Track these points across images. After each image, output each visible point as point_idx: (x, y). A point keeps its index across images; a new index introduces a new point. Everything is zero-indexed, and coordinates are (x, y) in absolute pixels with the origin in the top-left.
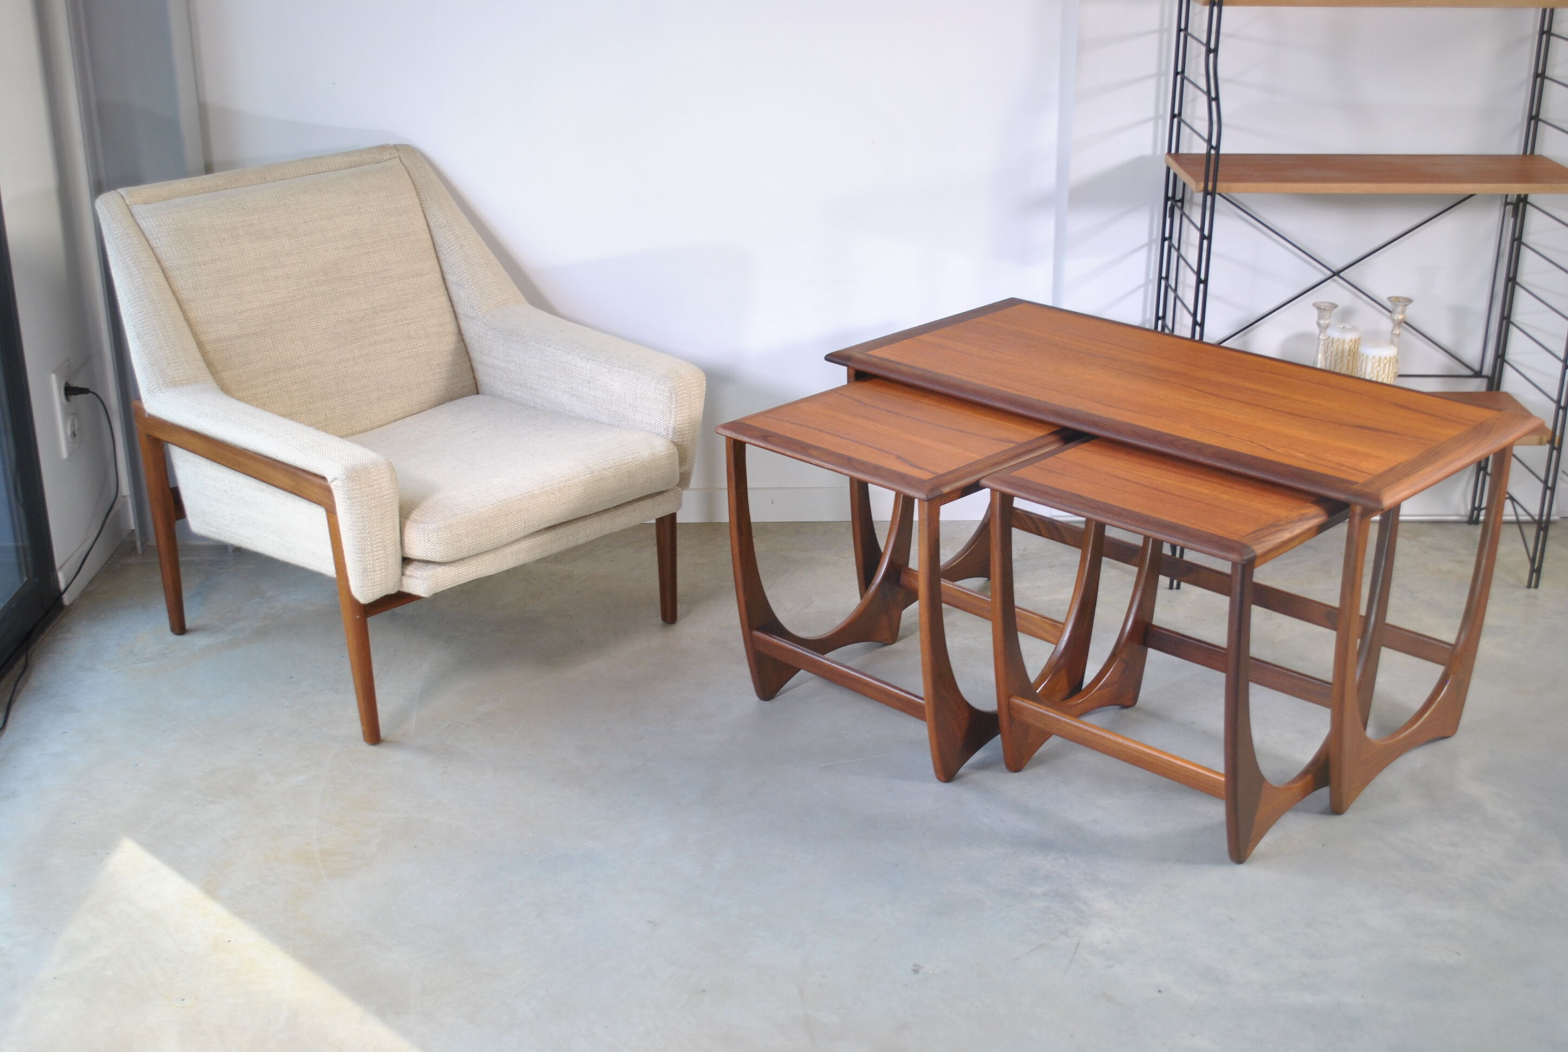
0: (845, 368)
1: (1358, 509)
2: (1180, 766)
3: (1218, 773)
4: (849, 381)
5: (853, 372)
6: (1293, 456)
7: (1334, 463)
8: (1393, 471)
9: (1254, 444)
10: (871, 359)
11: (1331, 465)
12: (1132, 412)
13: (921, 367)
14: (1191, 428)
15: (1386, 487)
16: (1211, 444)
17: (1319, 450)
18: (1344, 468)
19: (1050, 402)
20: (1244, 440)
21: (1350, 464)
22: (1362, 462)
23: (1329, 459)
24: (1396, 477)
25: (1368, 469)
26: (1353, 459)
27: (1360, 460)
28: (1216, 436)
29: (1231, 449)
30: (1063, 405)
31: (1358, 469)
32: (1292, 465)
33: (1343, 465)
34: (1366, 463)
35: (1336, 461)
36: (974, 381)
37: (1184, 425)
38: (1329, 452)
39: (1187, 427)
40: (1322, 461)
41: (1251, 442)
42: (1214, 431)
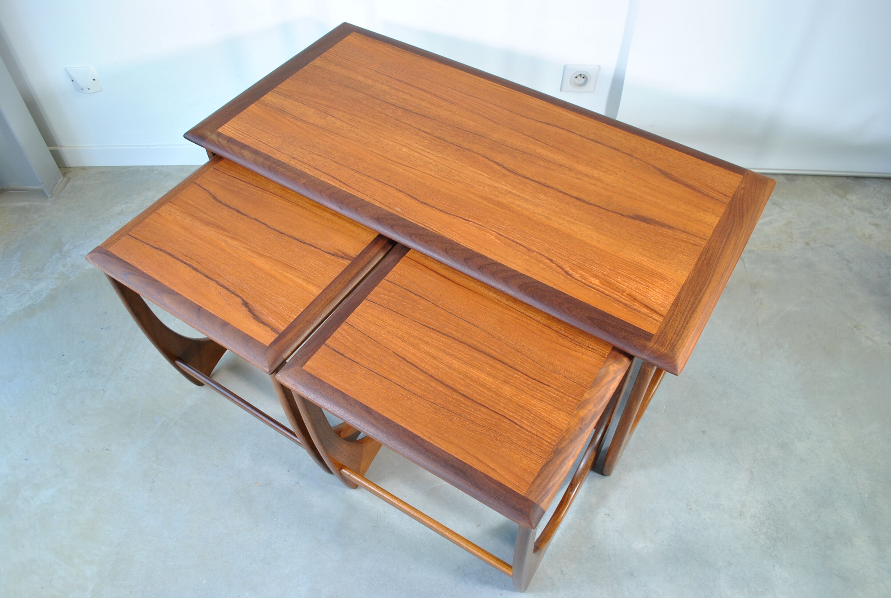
5: (210, 153)
6: (589, 284)
7: (627, 294)
8: (679, 304)
9: (554, 264)
10: (220, 140)
11: (624, 299)
12: (444, 213)
13: (261, 150)
14: (496, 238)
15: (677, 341)
16: (516, 271)
17: (610, 269)
18: (636, 306)
19: (372, 201)
20: (544, 256)
21: (640, 296)
22: (649, 290)
23: (621, 287)
24: (683, 318)
25: (657, 304)
26: (642, 284)
27: (648, 286)
28: (520, 253)
29: (535, 277)
30: (383, 207)
31: (649, 306)
32: (591, 304)
33: (635, 299)
34: (654, 290)
35: (628, 291)
36: (307, 171)
37: (490, 233)
38: (619, 272)
39: (493, 237)
40: (616, 292)
41: (551, 260)
42: (517, 243)
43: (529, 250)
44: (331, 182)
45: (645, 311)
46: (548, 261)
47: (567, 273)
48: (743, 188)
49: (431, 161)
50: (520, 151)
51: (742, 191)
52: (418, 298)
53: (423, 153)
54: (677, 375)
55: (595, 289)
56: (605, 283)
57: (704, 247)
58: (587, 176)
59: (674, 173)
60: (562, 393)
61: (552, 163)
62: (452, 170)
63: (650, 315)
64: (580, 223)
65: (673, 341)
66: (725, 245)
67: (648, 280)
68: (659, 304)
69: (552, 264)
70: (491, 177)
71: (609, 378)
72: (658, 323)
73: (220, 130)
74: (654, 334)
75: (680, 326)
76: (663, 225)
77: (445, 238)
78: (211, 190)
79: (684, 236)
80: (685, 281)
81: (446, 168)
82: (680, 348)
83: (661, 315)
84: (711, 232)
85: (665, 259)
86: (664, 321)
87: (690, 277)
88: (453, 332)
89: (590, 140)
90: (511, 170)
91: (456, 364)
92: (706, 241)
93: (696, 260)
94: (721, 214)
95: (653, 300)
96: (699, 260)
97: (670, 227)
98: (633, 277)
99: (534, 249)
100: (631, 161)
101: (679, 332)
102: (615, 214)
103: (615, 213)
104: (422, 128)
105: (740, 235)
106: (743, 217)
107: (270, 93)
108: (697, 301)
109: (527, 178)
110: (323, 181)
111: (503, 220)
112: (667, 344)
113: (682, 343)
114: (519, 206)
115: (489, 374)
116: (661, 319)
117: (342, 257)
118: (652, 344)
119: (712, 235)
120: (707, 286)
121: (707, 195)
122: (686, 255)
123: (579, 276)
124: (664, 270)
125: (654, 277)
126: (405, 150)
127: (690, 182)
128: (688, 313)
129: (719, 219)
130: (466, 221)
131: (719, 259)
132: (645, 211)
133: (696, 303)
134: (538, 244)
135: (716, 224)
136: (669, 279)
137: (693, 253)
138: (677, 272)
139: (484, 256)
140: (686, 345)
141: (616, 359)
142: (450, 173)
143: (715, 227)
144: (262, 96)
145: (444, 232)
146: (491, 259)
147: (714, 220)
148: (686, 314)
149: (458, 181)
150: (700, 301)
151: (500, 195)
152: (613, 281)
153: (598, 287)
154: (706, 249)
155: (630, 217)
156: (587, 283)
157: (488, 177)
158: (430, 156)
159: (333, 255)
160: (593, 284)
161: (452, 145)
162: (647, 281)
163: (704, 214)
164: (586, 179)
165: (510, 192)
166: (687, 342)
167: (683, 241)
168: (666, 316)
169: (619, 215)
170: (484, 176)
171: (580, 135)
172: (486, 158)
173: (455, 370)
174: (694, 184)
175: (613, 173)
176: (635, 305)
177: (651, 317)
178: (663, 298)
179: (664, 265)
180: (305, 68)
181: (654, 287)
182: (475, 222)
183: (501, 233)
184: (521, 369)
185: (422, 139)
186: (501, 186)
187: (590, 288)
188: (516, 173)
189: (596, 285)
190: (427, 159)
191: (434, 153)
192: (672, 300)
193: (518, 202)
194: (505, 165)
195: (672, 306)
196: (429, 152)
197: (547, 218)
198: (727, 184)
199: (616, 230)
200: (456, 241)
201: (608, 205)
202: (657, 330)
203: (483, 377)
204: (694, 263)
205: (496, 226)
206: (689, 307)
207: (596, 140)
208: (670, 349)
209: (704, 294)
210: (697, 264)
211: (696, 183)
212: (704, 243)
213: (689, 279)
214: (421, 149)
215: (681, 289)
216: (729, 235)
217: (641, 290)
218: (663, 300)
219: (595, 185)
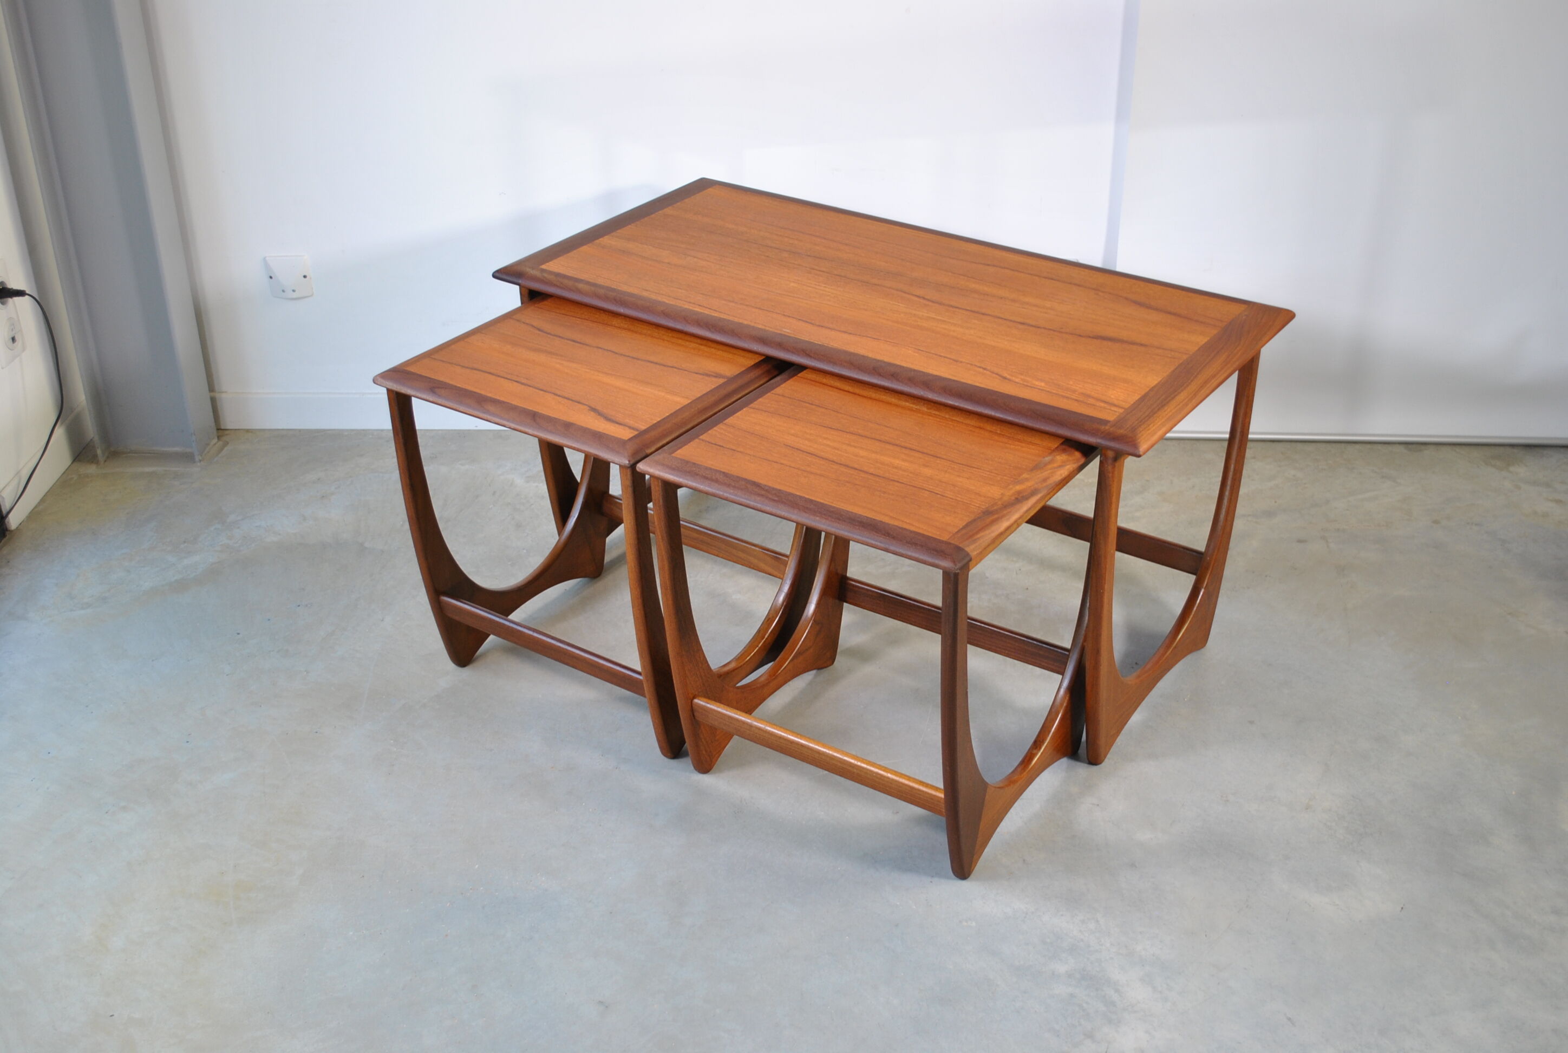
0: (517, 287)
1: (1111, 454)
2: (893, 780)
3: (937, 789)
4: (522, 303)
5: (526, 292)
6: (1033, 386)
7: (1080, 393)
8: (1146, 401)
9: (987, 371)
10: (545, 275)
11: (1076, 396)
12: (847, 334)
13: (603, 284)
14: (916, 352)
15: (1140, 426)
16: (939, 376)
17: (1061, 375)
18: (1090, 400)
19: (752, 324)
20: (976, 366)
21: (1097, 394)
22: (1109, 390)
23: (1073, 388)
24: (1150, 410)
25: (1118, 400)
26: (1100, 386)
27: (1108, 388)
29: (963, 381)
30: (767, 328)
31: (1106, 401)
32: (1033, 400)
34: (1114, 390)
35: (1082, 390)
36: (665, 300)
37: (907, 349)
38: (1072, 377)
40: (1066, 392)
41: (985, 369)
42: (941, 356)
43: (956, 361)
44: (698, 309)
45: (1102, 405)
46: (981, 370)
47: (1005, 378)
48: (1247, 316)
49: (829, 294)
50: (947, 286)
51: (1246, 318)
52: (814, 407)
53: (817, 287)
54: (1139, 456)
55: (1040, 389)
56: (1052, 385)
57: (1185, 360)
58: (1036, 306)
60: (996, 473)
61: (990, 296)
62: (857, 301)
63: (1107, 407)
64: (1024, 342)
65: (1134, 425)
68: (1120, 400)
70: (908, 306)
71: (1055, 465)
72: (1117, 413)
73: (543, 267)
74: (1109, 420)
75: (1145, 415)
76: (1133, 343)
78: (535, 324)
79: (1159, 351)
80: (1156, 384)
81: (849, 299)
83: (1122, 408)
84: (1197, 348)
85: (1132, 368)
86: (1125, 412)
87: (1162, 381)
88: (859, 431)
90: (935, 301)
91: (862, 453)
92: (1188, 355)
93: (1172, 369)
95: (1113, 397)
96: (1176, 369)
97: (1142, 345)
98: (1089, 381)
99: (964, 360)
101: (1143, 420)
102: (1071, 335)
104: (816, 268)
105: (1235, 352)
107: (606, 237)
109: (956, 307)
110: (686, 309)
111: (924, 339)
112: (1127, 427)
114: (945, 329)
115: (903, 460)
116: (1120, 410)
117: (716, 377)
119: (1195, 352)
121: (1195, 320)
122: (1160, 365)
123: (1019, 380)
124: (1129, 376)
125: (1115, 381)
126: (792, 284)
127: (1174, 310)
128: (1157, 406)
130: (876, 340)
131: (1203, 368)
132: (1110, 332)
133: (1168, 400)
134: (970, 358)
135: (1203, 343)
136: (1135, 382)
137: (1170, 364)
138: (1146, 377)
141: (1064, 451)
142: (854, 303)
143: (1202, 345)
144: (598, 239)
146: (907, 368)
147: (1202, 340)
148: (1153, 406)
149: (866, 310)
150: (1173, 398)
151: (920, 320)
152: (1063, 384)
153: (1042, 387)
155: (1090, 337)
156: (1030, 385)
157: (904, 307)
158: (827, 289)
159: (703, 375)
160: (1037, 385)
161: (857, 281)
162: (1108, 384)
163: (1188, 335)
165: (934, 318)
167: (1158, 355)
168: (1128, 408)
169: (1076, 336)
170: (899, 305)
172: (903, 291)
173: (862, 457)
174: (1181, 312)
175: (1070, 304)
176: (1087, 400)
177: (1109, 409)
178: (1126, 396)
179: (1130, 373)
180: (653, 216)
181: (1115, 387)
182: (888, 340)
183: (921, 349)
184: (945, 457)
185: (816, 277)
186: (921, 313)
187: (1031, 388)
188: (941, 304)
189: (1040, 386)
190: (825, 293)
191: (832, 287)
192: (1137, 397)
193: (944, 326)
194: (926, 297)
195: (1136, 401)
196: (825, 287)
197: (981, 338)
198: (1222, 311)
199: (1071, 347)
201: (1062, 328)
202: (1115, 417)
203: (897, 462)
204: (1170, 371)
205: (914, 343)
206: (1158, 403)
207: (1051, 278)
209: (1179, 393)
210: (1174, 371)
212: (1185, 357)
213: (1161, 383)
214: (815, 284)
215: (1150, 390)
217: (1098, 390)
219: (1046, 313)
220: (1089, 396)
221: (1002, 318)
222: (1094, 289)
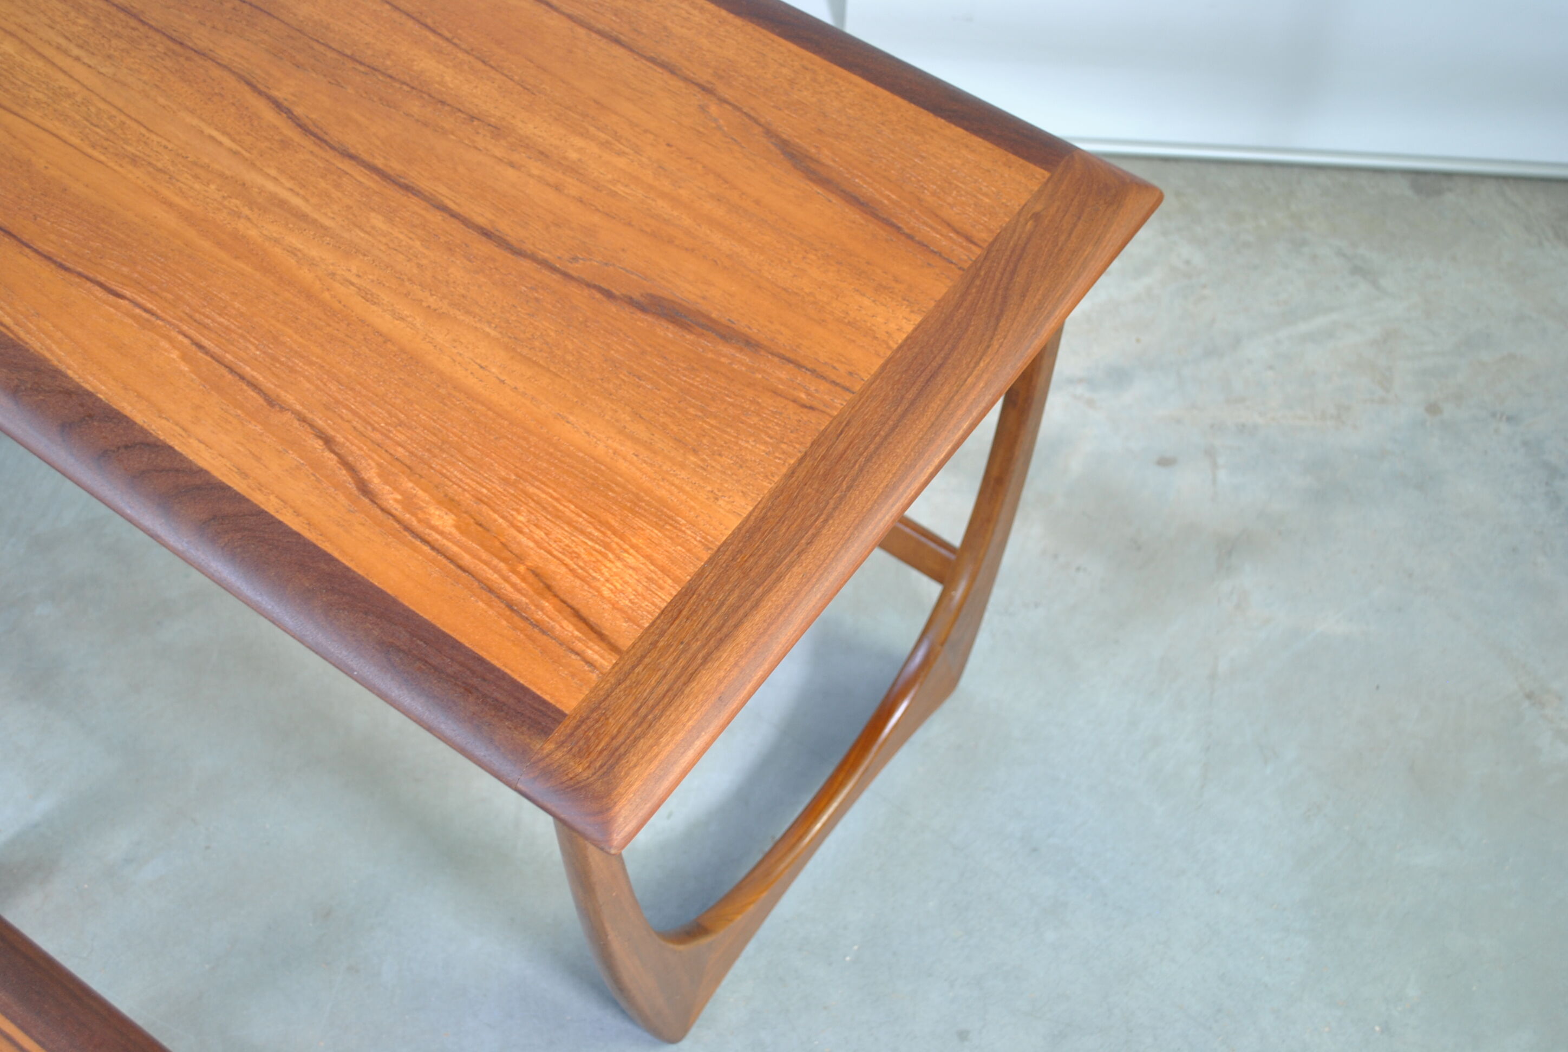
6: (420, 528)
7: (528, 569)
8: (684, 613)
9: (332, 456)
11: (514, 585)
12: (53, 266)
14: (185, 357)
15: (636, 740)
16: (207, 472)
17: (505, 481)
18: (546, 611)
20: (312, 426)
21: (570, 577)
22: (605, 556)
23: (519, 543)
24: (682, 662)
25: (615, 606)
26: (589, 536)
27: (607, 546)
28: (239, 412)
29: (258, 498)
31: (584, 612)
32: (400, 600)
33: (549, 588)
34: (619, 558)
35: (536, 557)
37: (171, 340)
38: (532, 490)
39: (175, 355)
40: (495, 561)
41: (328, 442)
42: (242, 378)
43: (271, 402)
45: (568, 629)
46: (318, 444)
47: (365, 486)
48: (1036, 217)
49: (75, 87)
50: (361, 63)
51: (1030, 225)
53: (60, 59)
55: (433, 548)
56: (474, 527)
57: (835, 418)
58: (543, 155)
59: (826, 156)
61: (447, 108)
62: (128, 122)
63: (579, 646)
64: (461, 317)
65: (620, 739)
66: (906, 412)
67: (613, 522)
68: (621, 610)
69: (327, 454)
70: (239, 149)
72: (594, 676)
74: (567, 712)
75: (664, 687)
76: (727, 334)
77: (28, 350)
79: (781, 374)
80: (733, 533)
81: (114, 112)
82: (635, 766)
83: (614, 648)
84: (877, 363)
85: (695, 452)
86: (617, 668)
87: (752, 518)
89: (600, 33)
90: (312, 128)
92: (848, 396)
93: (792, 461)
94: (933, 304)
95: (606, 593)
96: (801, 461)
97: (750, 344)
98: (569, 510)
99: (289, 398)
100: (703, 109)
101: (653, 707)
102: (586, 292)
103: (589, 285)
105: (970, 380)
106: (998, 319)
108: (748, 604)
109: (352, 157)
111: (228, 298)
112: (600, 748)
113: (651, 747)
114: (293, 252)
116: (606, 661)
118: (550, 746)
119: (877, 376)
120: (799, 554)
121: (910, 237)
122: (765, 443)
123: (396, 500)
124: (675, 491)
125: (635, 513)
127: (867, 189)
128: (703, 646)
129: (918, 319)
130: (111, 298)
131: (868, 460)
132: (689, 283)
133: (741, 612)
134: (308, 385)
135: (900, 338)
136: (683, 522)
137: (793, 436)
138: (717, 499)
139: (126, 417)
140: (664, 754)
142: (119, 132)
143: (895, 346)
145: (28, 332)
146: (142, 430)
147: (904, 323)
148: (695, 646)
149: (135, 161)
150: (756, 606)
151: (246, 211)
152: (501, 520)
153: (445, 542)
154: (840, 423)
155: (631, 302)
156: (415, 523)
157: (230, 150)
158: (79, 71)
160: (433, 528)
161: (158, 37)
162: (610, 527)
163: (874, 301)
164: (536, 168)
165: (282, 204)
166: (667, 744)
167: (775, 392)
168: (628, 652)
169: (598, 296)
170: (220, 144)
171: (570, 17)
172: (249, 84)
174: (877, 196)
175: (627, 150)
176: (542, 609)
177: (577, 654)
178: (640, 589)
179: (683, 474)
181: (626, 547)
182: (139, 299)
183: (205, 342)
185: (73, 14)
186: (260, 180)
187: (418, 543)
188: (320, 139)
189: (441, 533)
190: (63, 81)
191: (92, 62)
192: (666, 595)
193: (294, 240)
194: (299, 111)
195: (658, 618)
196: (77, 59)
197: (367, 296)
198: (987, 200)
199: (570, 347)
200: (56, 363)
201: (575, 259)
202: (582, 697)
204: (784, 470)
205: (197, 316)
206: (714, 623)
207: (614, 34)
208: (601, 767)
209: (779, 578)
210: (792, 472)
211: (887, 193)
212: (840, 402)
213: (748, 526)
214: (59, 48)
215: (711, 561)
216: (933, 376)
217: (578, 556)
218: (637, 594)
219: (558, 188)
220: (547, 588)
221: (443, 208)
222: (703, 88)
